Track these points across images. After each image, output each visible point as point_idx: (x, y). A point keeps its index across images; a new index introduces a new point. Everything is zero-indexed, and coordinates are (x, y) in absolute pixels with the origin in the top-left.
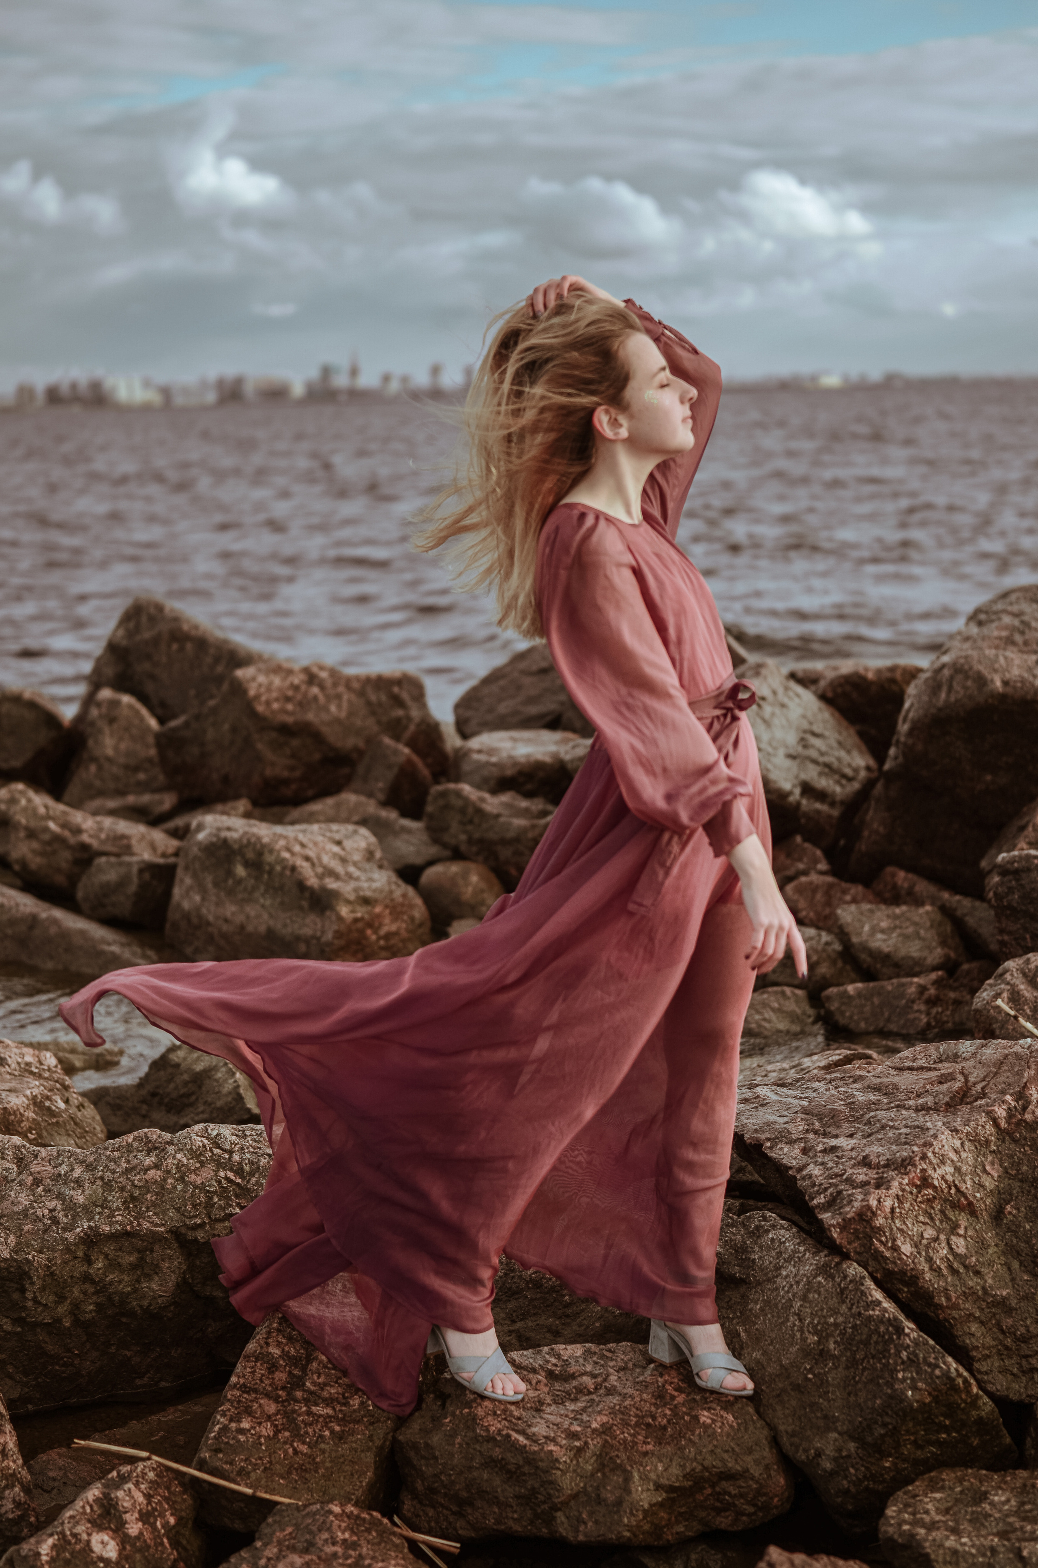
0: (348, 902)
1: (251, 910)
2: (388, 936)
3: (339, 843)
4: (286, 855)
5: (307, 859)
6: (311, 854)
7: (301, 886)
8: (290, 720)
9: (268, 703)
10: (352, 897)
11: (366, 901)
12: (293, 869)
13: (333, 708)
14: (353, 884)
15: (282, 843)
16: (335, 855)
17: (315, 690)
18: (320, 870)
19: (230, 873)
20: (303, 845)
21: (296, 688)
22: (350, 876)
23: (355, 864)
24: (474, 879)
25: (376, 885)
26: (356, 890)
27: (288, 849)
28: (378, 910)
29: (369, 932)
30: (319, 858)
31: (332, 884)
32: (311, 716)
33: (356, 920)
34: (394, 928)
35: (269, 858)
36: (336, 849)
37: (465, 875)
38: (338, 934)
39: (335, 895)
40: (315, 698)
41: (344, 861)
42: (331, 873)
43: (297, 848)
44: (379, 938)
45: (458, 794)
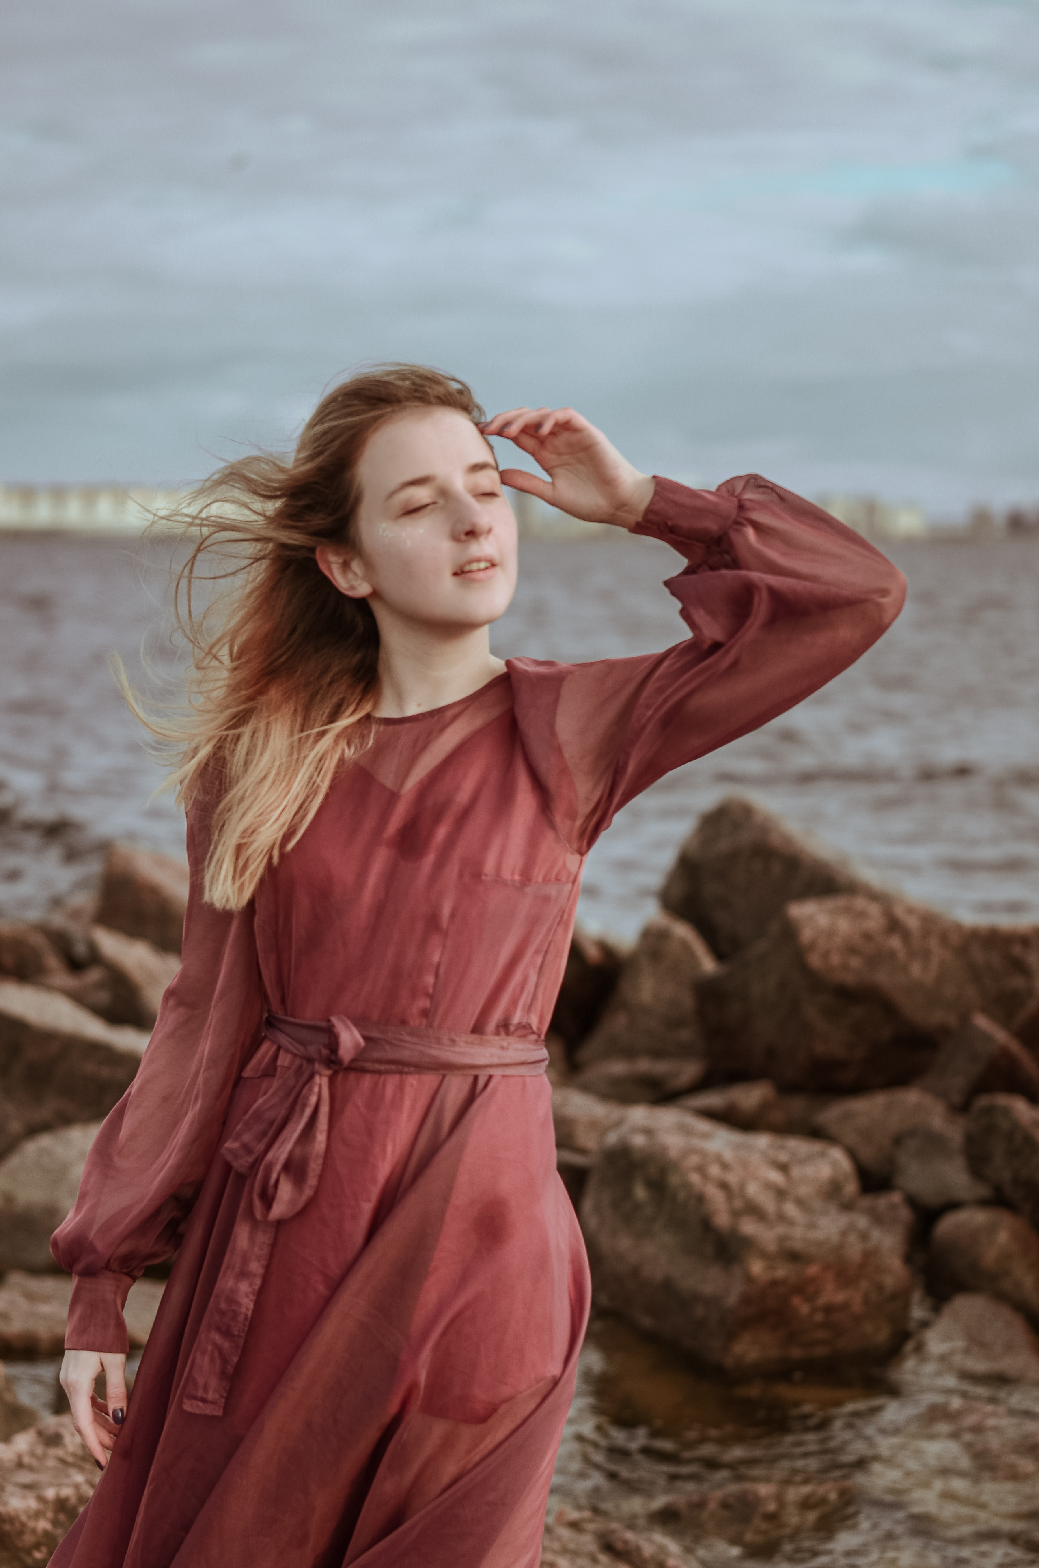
0: (764, 1255)
1: (649, 1248)
2: (829, 1309)
3: (784, 1168)
4: (695, 1178)
5: (724, 1186)
6: (732, 1179)
7: (706, 1224)
8: (849, 979)
9: (826, 954)
10: (772, 1247)
11: (794, 1257)
12: (701, 1199)
13: (916, 970)
14: (780, 1230)
15: (694, 1160)
16: (770, 1186)
17: (895, 943)
18: (738, 1203)
19: (628, 1193)
20: (725, 1166)
21: (867, 936)
22: (782, 1218)
23: (800, 1202)
24: (1003, 1237)
25: (818, 1235)
26: (782, 1239)
27: (701, 1170)
28: (813, 1270)
29: (796, 1301)
30: (742, 1187)
31: (749, 1227)
32: (882, 978)
33: (774, 1283)
34: (840, 1297)
35: (674, 1180)
36: (775, 1177)
37: (991, 1230)
38: (746, 1300)
39: (747, 1244)
40: (892, 954)
41: (781, 1194)
42: (753, 1210)
43: (714, 1170)
44: (813, 1311)
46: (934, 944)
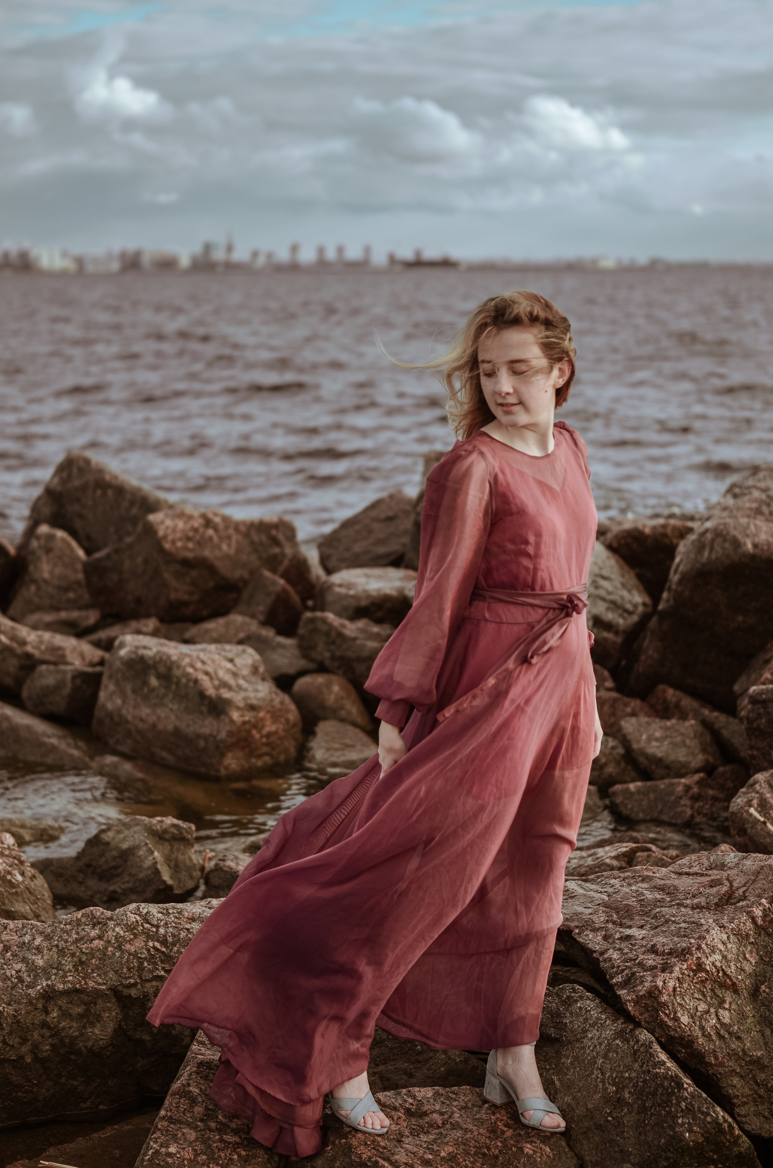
0: (238, 708)
1: (162, 712)
2: (268, 735)
3: (231, 661)
4: (190, 670)
5: (207, 673)
6: (210, 669)
7: (202, 695)
8: (190, 555)
9: (173, 542)
10: (241, 704)
11: (252, 708)
12: (196, 681)
13: (225, 547)
14: (242, 694)
15: (187, 660)
16: (228, 671)
17: (210, 532)
18: (216, 683)
19: (145, 683)
20: (203, 663)
21: (196, 530)
22: (240, 687)
23: (244, 678)
24: (336, 688)
25: (261, 695)
26: (245, 699)
27: (192, 666)
28: (262, 714)
29: (254, 732)
30: (216, 673)
31: (226, 694)
32: (207, 553)
33: (245, 723)
34: (273, 728)
35: (177, 672)
36: (229, 665)
37: (329, 685)
38: (230, 734)
39: (228, 703)
40: (211, 539)
41: (235, 675)
42: (225, 685)
43: (199, 665)
44: (262, 736)
45: (324, 621)
46: (231, 531)
